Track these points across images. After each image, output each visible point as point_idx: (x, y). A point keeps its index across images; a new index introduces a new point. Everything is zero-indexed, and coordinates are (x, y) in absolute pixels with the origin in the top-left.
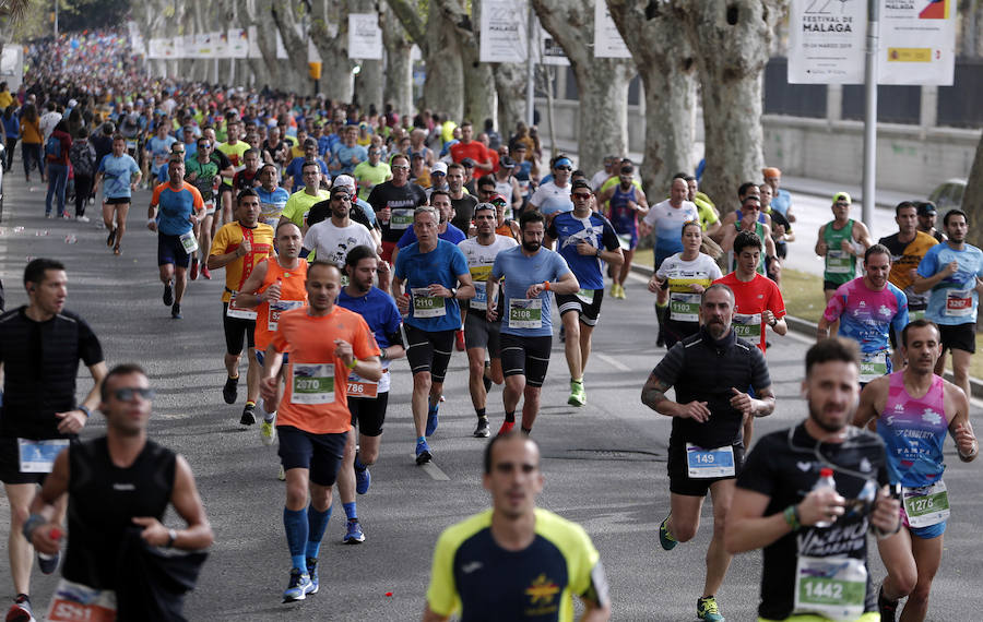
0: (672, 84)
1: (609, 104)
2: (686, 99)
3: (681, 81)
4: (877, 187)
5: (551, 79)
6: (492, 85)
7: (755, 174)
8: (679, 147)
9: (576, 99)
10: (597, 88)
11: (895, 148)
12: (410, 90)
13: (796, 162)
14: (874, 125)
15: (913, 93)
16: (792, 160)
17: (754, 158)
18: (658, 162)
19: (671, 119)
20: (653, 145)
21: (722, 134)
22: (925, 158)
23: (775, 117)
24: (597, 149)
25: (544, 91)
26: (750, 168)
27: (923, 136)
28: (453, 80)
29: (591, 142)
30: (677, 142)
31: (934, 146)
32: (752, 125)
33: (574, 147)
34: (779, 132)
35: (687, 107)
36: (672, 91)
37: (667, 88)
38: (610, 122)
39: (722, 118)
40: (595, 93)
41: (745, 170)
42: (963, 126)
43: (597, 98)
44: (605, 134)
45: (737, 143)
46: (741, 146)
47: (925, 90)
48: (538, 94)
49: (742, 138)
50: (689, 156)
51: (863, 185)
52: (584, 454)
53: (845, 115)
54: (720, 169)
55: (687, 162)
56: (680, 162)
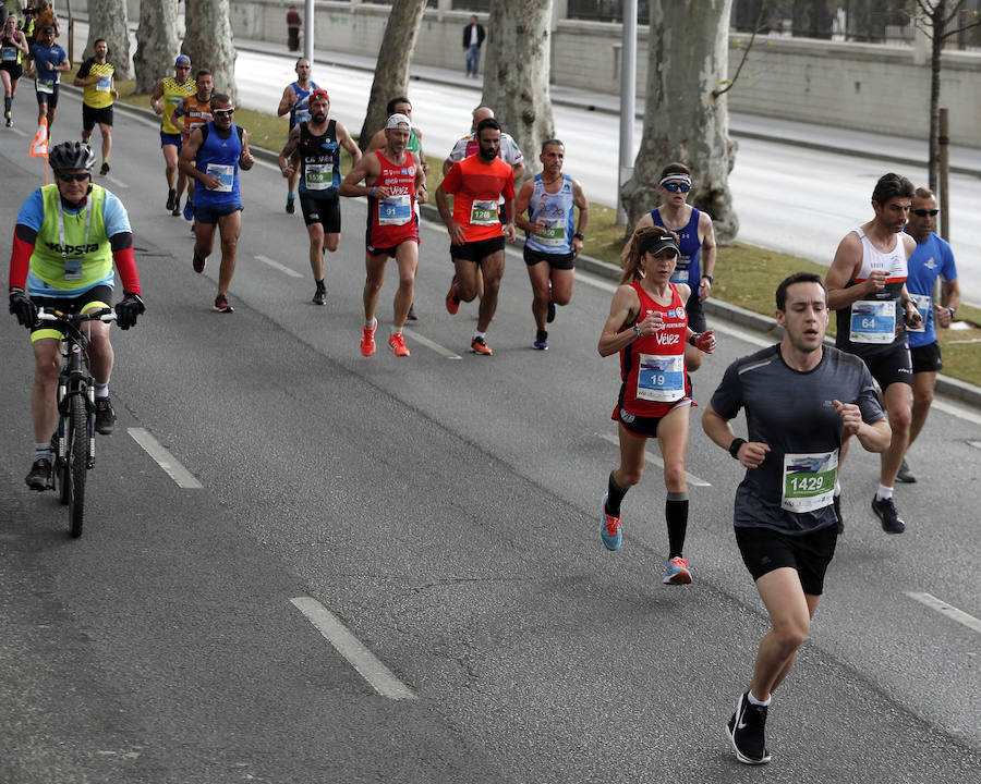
7: (224, 38)
8: (166, 18)
11: (332, 19)
13: (258, 30)
16: (250, 30)
17: (223, 26)
18: (151, 29)
20: (146, 17)
21: (198, 8)
22: (354, 27)
24: (104, 18)
26: (221, 32)
27: (352, 11)
29: (99, 13)
30: (165, 14)
31: (360, 17)
33: (86, 17)
34: (245, 7)
41: (216, 35)
44: (110, 7)
45: (210, 14)
46: (213, 16)
49: (213, 10)
50: (174, 24)
54: (197, 34)
55: (172, 29)
56: (168, 29)
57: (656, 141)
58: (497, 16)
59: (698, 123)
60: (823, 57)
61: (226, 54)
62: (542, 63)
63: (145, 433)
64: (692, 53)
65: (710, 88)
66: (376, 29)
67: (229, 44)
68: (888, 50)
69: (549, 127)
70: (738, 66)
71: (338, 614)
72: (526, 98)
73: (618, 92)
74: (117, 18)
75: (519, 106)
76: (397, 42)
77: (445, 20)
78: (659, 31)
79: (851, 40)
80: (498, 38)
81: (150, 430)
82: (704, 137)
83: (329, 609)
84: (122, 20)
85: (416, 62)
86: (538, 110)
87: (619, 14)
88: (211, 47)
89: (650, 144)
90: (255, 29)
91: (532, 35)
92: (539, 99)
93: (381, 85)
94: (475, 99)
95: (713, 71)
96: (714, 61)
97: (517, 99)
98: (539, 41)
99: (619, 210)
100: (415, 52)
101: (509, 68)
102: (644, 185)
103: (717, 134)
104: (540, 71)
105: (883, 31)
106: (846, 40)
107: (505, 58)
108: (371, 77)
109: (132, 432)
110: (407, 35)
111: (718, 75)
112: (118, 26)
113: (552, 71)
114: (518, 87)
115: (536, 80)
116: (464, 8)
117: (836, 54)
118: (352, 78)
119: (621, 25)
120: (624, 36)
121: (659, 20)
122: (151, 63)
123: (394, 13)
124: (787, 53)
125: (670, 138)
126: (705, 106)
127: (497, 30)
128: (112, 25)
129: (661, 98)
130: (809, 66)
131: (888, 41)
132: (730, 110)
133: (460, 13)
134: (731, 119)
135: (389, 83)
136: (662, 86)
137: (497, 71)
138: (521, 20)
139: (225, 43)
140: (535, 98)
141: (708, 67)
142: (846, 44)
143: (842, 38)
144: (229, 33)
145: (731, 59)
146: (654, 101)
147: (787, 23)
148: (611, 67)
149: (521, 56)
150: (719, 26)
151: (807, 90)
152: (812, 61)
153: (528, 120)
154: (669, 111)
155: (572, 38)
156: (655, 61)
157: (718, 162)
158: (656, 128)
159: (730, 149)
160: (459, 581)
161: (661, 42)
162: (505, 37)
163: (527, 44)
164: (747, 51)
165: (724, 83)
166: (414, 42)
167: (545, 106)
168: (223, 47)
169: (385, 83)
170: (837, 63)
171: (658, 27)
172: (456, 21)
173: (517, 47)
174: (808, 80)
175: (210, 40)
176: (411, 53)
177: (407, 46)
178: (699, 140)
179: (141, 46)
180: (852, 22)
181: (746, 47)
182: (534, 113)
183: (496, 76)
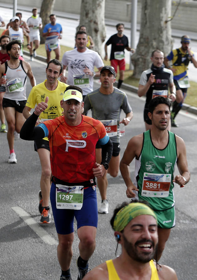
4: (18, 4)
51: (14, 4)
57: (144, 39)
59: (160, 32)
62: (102, 10)
64: (158, 6)
65: (164, 20)
70: (175, 11)
72: (95, 23)
73: (129, 21)
75: (93, 26)
76: (48, 2)
82: (162, 37)
83: (26, 211)
85: (55, 10)
86: (100, 27)
89: (142, 40)
94: (77, 24)
95: (165, 13)
96: (166, 9)
97: (92, 24)
98: (100, 2)
99: (130, 65)
101: (89, 12)
102: (139, 55)
103: (167, 36)
104: (101, 13)
107: (88, 8)
111: (168, 15)
113: (105, 13)
114: (93, 19)
115: (99, 16)
124: (191, 7)
125: (149, 38)
126: (162, 26)
129: (146, 23)
132: (173, 28)
134: (172, 32)
136: (146, 19)
137: (85, 13)
140: (99, 23)
141: (163, 11)
145: (172, 9)
146: (144, 24)
148: (126, 12)
149: (94, 7)
153: (96, 31)
154: (149, 28)
156: (144, 9)
157: (167, 47)
158: (144, 34)
159: (171, 42)
161: (146, 2)
163: (96, 3)
164: (178, 6)
165: (169, 17)
166: (54, 2)
167: (103, 26)
173: (92, 4)
176: (53, 6)
177: (51, 4)
178: (160, 38)
181: (178, 4)
182: (98, 28)
183: (85, 15)
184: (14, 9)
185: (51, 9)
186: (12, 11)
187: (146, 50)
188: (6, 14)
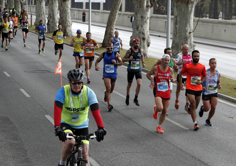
0: (53, 2)
1: (42, 6)
2: (56, 5)
3: (55, 2)
4: (91, 21)
5: (31, 1)
6: (20, 2)
7: (69, 19)
8: (55, 14)
9: (36, 5)
10: (39, 3)
11: (96, 14)
12: (4, 3)
13: (77, 17)
14: (91, 10)
15: (99, 4)
16: (75, 17)
17: (69, 16)
18: (51, 17)
19: (53, 9)
20: (50, 14)
21: (63, 12)
22: (101, 16)
23: (73, 9)
24: (39, 14)
25: (29, 3)
26: (68, 18)
27: (101, 12)
28: (12, 1)
31: (103, 14)
32: (68, 10)
33: (35, 14)
34: (74, 11)
35: (56, 6)
36: (53, 4)
37: (52, 3)
38: (42, 9)
39: (63, 8)
40: (39, 4)
42: (108, 10)
43: (39, 5)
44: (41, 11)
45: (66, 13)
46: (66, 14)
47: (101, 4)
48: (28, 4)
49: (66, 12)
50: (57, 16)
52: (36, 71)
53: (86, 8)
54: (62, 18)
55: (56, 17)
56: (55, 17)
57: (175, 44)
58: (136, 14)
59: (186, 40)
60: (217, 23)
61: (69, 23)
62: (147, 25)
63: (49, 116)
64: (184, 23)
65: (189, 31)
66: (106, 16)
67: (70, 20)
68: (233, 22)
69: (149, 41)
70: (196, 26)
71: (97, 161)
72: (143, 34)
73: (166, 32)
74: (43, 14)
75: (141, 36)
76: (112, 20)
77: (123, 15)
78: (176, 17)
79: (223, 19)
80: (136, 19)
81: (51, 116)
83: (95, 160)
84: (44, 15)
85: (116, 25)
86: (146, 37)
87: (166, 13)
88: (66, 21)
89: (174, 45)
90: (76, 17)
91: (145, 18)
92: (147, 34)
93: (108, 30)
94: (131, 34)
95: (189, 27)
96: (190, 25)
97: (141, 34)
98: (146, 20)
100: (116, 22)
101: (139, 26)
103: (190, 43)
104: (147, 27)
105: (231, 17)
106: (222, 19)
107: (138, 24)
108: (105, 28)
109: (46, 116)
110: (114, 18)
111: (191, 28)
112: (43, 16)
113: (150, 27)
114: (141, 31)
115: (146, 29)
116: (128, 12)
117: (220, 23)
118: (100, 29)
119: (167, 16)
120: (167, 18)
121: (176, 14)
122: (51, 25)
123: (111, 13)
124: (207, 23)
125: (179, 43)
126: (187, 36)
127: (136, 17)
128: (42, 16)
129: (177, 34)
130: (213, 26)
131: (233, 20)
132: (194, 37)
133: (127, 13)
134: (194, 39)
135: (110, 30)
136: (177, 31)
137: (136, 27)
138: (142, 15)
139: (69, 20)
140: (145, 34)
141: (188, 26)
142: (222, 20)
143: (221, 19)
144: (70, 18)
145: (194, 24)
146: (175, 34)
147: (208, 15)
148: (164, 26)
149: (142, 23)
150: (191, 16)
151: (213, 32)
152: (214, 24)
153: (144, 39)
154: (178, 37)
155: (155, 19)
156: (175, 25)
157: (190, 49)
158: (175, 41)
159: (194, 46)
160: (127, 153)
161: (176, 20)
162: (138, 19)
163: (143, 20)
164: (198, 22)
165: (192, 30)
166: (116, 20)
167: (148, 36)
168: (69, 21)
169: (109, 30)
170: (220, 25)
171: (176, 16)
172: (126, 15)
173: (141, 21)
174: (213, 29)
175: (66, 20)
176: (115, 23)
177: (114, 21)
179: (49, 21)
180: (224, 15)
181: (198, 21)
182: (145, 37)
183: (136, 28)
184: (89, 24)
185: (114, 25)
186: (88, 25)
187: (177, 51)
188: (84, 28)
